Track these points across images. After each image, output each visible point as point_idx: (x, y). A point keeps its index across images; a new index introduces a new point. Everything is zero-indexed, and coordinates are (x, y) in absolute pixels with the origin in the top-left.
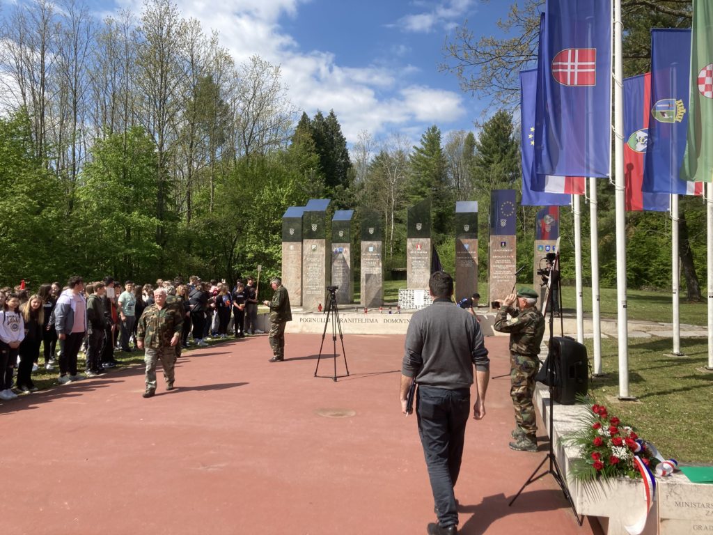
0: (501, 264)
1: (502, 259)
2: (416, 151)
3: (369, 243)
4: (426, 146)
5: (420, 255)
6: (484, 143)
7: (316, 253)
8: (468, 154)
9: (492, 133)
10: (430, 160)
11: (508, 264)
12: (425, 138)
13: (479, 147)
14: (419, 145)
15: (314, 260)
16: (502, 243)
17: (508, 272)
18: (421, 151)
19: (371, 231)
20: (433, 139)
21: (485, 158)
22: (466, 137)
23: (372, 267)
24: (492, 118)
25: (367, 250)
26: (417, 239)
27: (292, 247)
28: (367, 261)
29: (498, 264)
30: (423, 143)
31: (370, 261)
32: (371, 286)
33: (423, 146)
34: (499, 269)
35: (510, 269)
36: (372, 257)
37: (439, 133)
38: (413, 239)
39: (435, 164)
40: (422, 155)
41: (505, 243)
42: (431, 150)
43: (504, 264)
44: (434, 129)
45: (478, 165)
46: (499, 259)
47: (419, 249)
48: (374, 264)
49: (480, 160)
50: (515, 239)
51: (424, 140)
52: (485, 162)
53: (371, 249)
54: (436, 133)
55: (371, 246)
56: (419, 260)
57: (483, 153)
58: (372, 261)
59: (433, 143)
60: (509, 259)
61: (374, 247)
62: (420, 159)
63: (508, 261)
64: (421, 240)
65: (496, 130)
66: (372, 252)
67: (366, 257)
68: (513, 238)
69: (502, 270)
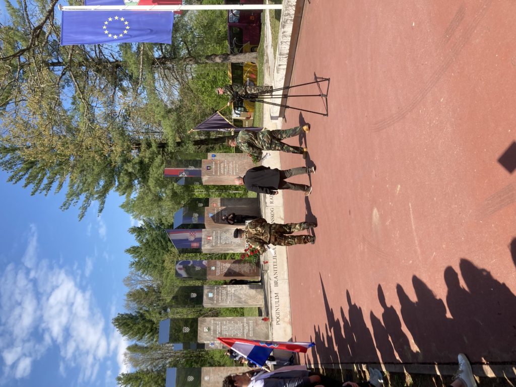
0: (224, 170)
1: (220, 169)
3: (205, 297)
7: (212, 328)
9: (129, 328)
10: (144, 381)
11: (224, 164)
13: (139, 340)
15: (218, 329)
16: (208, 169)
19: (194, 295)
20: (127, 380)
21: (148, 333)
22: (129, 352)
24: (117, 329)
25: (212, 299)
28: (221, 299)
31: (221, 296)
32: (245, 295)
35: (228, 164)
36: (218, 294)
37: (123, 375)
41: (208, 167)
42: (137, 381)
43: (224, 167)
44: (119, 379)
45: (152, 340)
47: (211, 238)
48: (224, 292)
49: (149, 337)
50: (205, 160)
52: (151, 333)
53: (211, 295)
54: (122, 377)
55: (207, 295)
58: (221, 294)
59: (130, 379)
61: (208, 292)
63: (222, 165)
64: (203, 236)
67: (218, 300)
68: (204, 162)
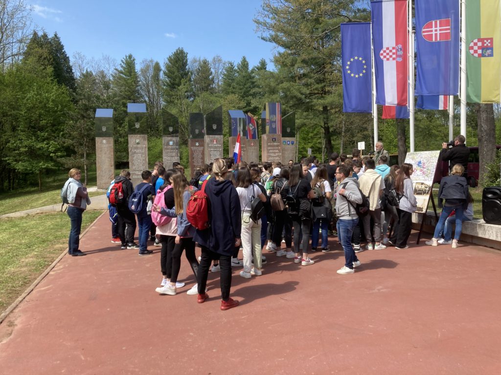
0: (273, 153)
1: (274, 149)
2: (117, 72)
4: (124, 68)
5: (216, 147)
6: (169, 71)
7: (139, 146)
8: (156, 77)
9: (174, 63)
10: (128, 79)
11: (277, 153)
12: (123, 63)
13: (165, 73)
14: (120, 69)
15: (138, 151)
16: (273, 139)
17: (277, 158)
18: (122, 72)
19: (171, 129)
20: (130, 64)
21: (170, 81)
22: (154, 64)
23: (172, 157)
24: (173, 53)
25: (168, 144)
26: (214, 136)
27: (104, 141)
28: (168, 152)
29: (271, 153)
30: (122, 67)
33: (122, 69)
34: (272, 157)
35: (278, 156)
36: (172, 149)
37: (134, 60)
38: (211, 136)
39: (133, 83)
40: (122, 75)
41: (275, 139)
42: (128, 72)
43: (275, 153)
44: (130, 57)
46: (272, 149)
47: (215, 143)
48: (174, 154)
51: (122, 64)
54: (132, 59)
56: (216, 151)
57: (169, 77)
58: (172, 152)
59: (130, 67)
60: (277, 149)
61: (173, 141)
62: (120, 78)
63: (277, 151)
64: (216, 136)
65: (176, 62)
66: (172, 146)
68: (280, 136)
69: (274, 157)
